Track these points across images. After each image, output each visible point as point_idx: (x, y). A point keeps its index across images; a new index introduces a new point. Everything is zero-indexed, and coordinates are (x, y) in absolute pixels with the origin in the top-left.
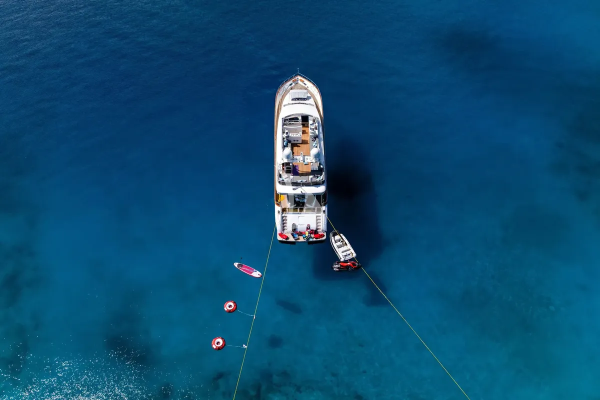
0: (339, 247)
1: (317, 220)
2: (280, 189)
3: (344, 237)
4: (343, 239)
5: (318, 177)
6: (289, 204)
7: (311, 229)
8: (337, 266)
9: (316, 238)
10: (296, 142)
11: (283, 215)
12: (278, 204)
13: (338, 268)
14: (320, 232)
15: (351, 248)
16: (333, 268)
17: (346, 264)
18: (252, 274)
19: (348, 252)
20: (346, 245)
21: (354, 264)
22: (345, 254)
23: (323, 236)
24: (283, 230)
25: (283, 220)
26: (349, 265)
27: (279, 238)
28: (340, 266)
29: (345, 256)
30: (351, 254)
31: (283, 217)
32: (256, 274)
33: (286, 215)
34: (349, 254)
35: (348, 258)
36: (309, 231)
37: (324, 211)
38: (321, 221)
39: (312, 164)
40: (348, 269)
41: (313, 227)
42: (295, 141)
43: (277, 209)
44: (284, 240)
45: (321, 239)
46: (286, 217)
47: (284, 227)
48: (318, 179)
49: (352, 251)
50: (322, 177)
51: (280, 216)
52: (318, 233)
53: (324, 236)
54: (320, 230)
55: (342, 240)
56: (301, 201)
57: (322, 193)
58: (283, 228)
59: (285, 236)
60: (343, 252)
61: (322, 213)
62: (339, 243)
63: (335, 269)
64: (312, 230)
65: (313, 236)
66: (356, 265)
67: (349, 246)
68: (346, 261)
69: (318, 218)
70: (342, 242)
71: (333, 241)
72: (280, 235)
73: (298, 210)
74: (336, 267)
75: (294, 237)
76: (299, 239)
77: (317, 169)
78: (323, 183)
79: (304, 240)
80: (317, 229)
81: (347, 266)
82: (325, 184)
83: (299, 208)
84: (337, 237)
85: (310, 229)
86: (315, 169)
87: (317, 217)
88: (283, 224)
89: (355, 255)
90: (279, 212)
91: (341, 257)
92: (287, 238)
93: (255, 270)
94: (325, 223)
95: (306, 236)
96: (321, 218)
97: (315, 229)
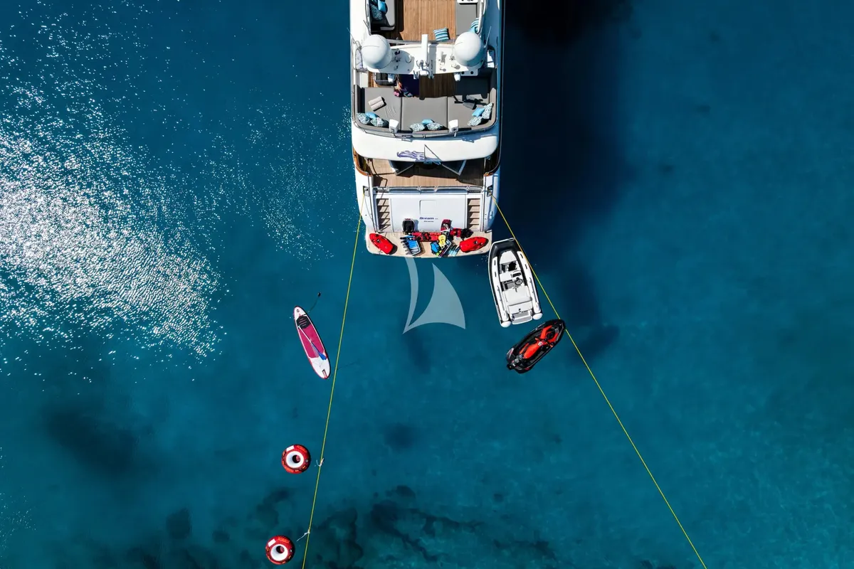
1: (469, 207)
2: (363, 142)
7: (454, 226)
9: (466, 250)
11: (378, 196)
12: (363, 170)
14: (478, 232)
18: (312, 360)
19: (524, 307)
22: (514, 309)
23: (484, 242)
24: (381, 227)
25: (379, 208)
27: (372, 248)
29: (515, 316)
30: (529, 312)
31: (378, 200)
32: (321, 366)
33: (384, 197)
34: (525, 312)
36: (448, 230)
37: (490, 189)
38: (480, 209)
41: (459, 222)
43: (361, 179)
44: (384, 253)
45: (477, 252)
46: (385, 200)
47: (381, 221)
49: (535, 304)
51: (369, 198)
52: (471, 236)
54: (478, 227)
58: (381, 223)
60: (510, 304)
61: (485, 192)
62: (507, 276)
64: (456, 230)
65: (457, 243)
67: (530, 290)
69: (472, 203)
72: (372, 238)
76: (421, 252)
79: (433, 256)
80: (469, 226)
82: (496, 131)
84: (508, 257)
87: (469, 200)
88: (380, 215)
89: (538, 316)
90: (365, 187)
91: (505, 317)
92: (393, 249)
93: (324, 354)
94: (491, 217)
95: (440, 248)
96: (481, 203)
97: (463, 228)
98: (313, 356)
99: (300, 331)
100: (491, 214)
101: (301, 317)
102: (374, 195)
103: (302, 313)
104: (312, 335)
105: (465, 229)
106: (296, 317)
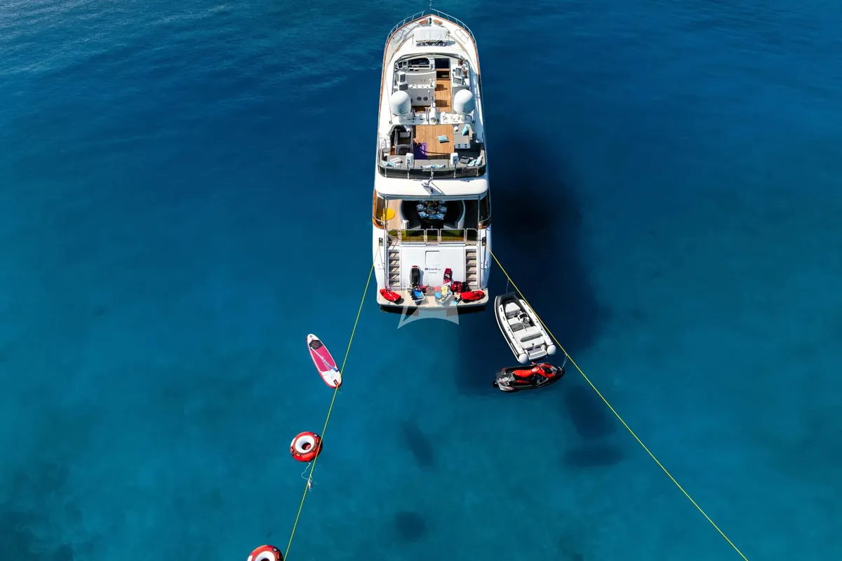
0: (515, 328)
1: (468, 260)
2: (383, 185)
3: (527, 307)
4: (522, 309)
5: (470, 161)
6: (405, 222)
7: (455, 278)
8: (506, 379)
9: (466, 301)
10: (422, 103)
11: (391, 248)
12: (379, 224)
13: (511, 384)
14: (475, 286)
15: (543, 332)
16: (497, 386)
17: (528, 372)
18: (323, 374)
19: (537, 342)
20: (532, 323)
21: (548, 371)
22: (528, 344)
23: (481, 296)
24: (391, 283)
25: (391, 261)
26: (536, 373)
27: (381, 300)
28: (513, 379)
29: (530, 349)
30: (543, 347)
31: (390, 253)
32: (332, 377)
33: (396, 248)
34: (539, 347)
35: (535, 355)
36: (449, 284)
37: (484, 240)
38: (477, 262)
39: (456, 128)
40: (534, 382)
41: (459, 276)
42: (419, 99)
43: (378, 233)
44: (392, 304)
45: (476, 303)
46: (396, 252)
48: (471, 165)
49: (546, 338)
50: (481, 160)
51: (383, 249)
52: (469, 290)
53: (483, 296)
54: (476, 283)
55: (521, 313)
56: (432, 217)
57: (479, 195)
58: (392, 277)
59: (394, 294)
60: (523, 340)
61: (479, 243)
62: (514, 321)
63: (502, 388)
64: (456, 283)
65: (458, 296)
66: (551, 372)
67: (538, 328)
68: (528, 365)
69: (469, 255)
70: (521, 316)
71: (502, 315)
72: (383, 293)
73: (425, 237)
74: (504, 382)
75: (414, 298)
76: (426, 302)
77: (469, 147)
78: (481, 172)
79: (436, 305)
80: (468, 281)
81: (532, 375)
82: (486, 174)
83: (425, 231)
84: (512, 307)
85: (451, 279)
86: (463, 147)
87: (468, 252)
88: (391, 268)
89: (551, 349)
90: (381, 241)
91: (520, 351)
92: (400, 300)
93: (336, 367)
94: (486, 267)
95: (442, 296)
96: (477, 255)
97: (462, 281)
98: (324, 369)
99: (313, 352)
100: (486, 263)
101: (313, 341)
102: (387, 247)
103: (316, 338)
104: (325, 354)
105: (464, 283)
106: (309, 340)
